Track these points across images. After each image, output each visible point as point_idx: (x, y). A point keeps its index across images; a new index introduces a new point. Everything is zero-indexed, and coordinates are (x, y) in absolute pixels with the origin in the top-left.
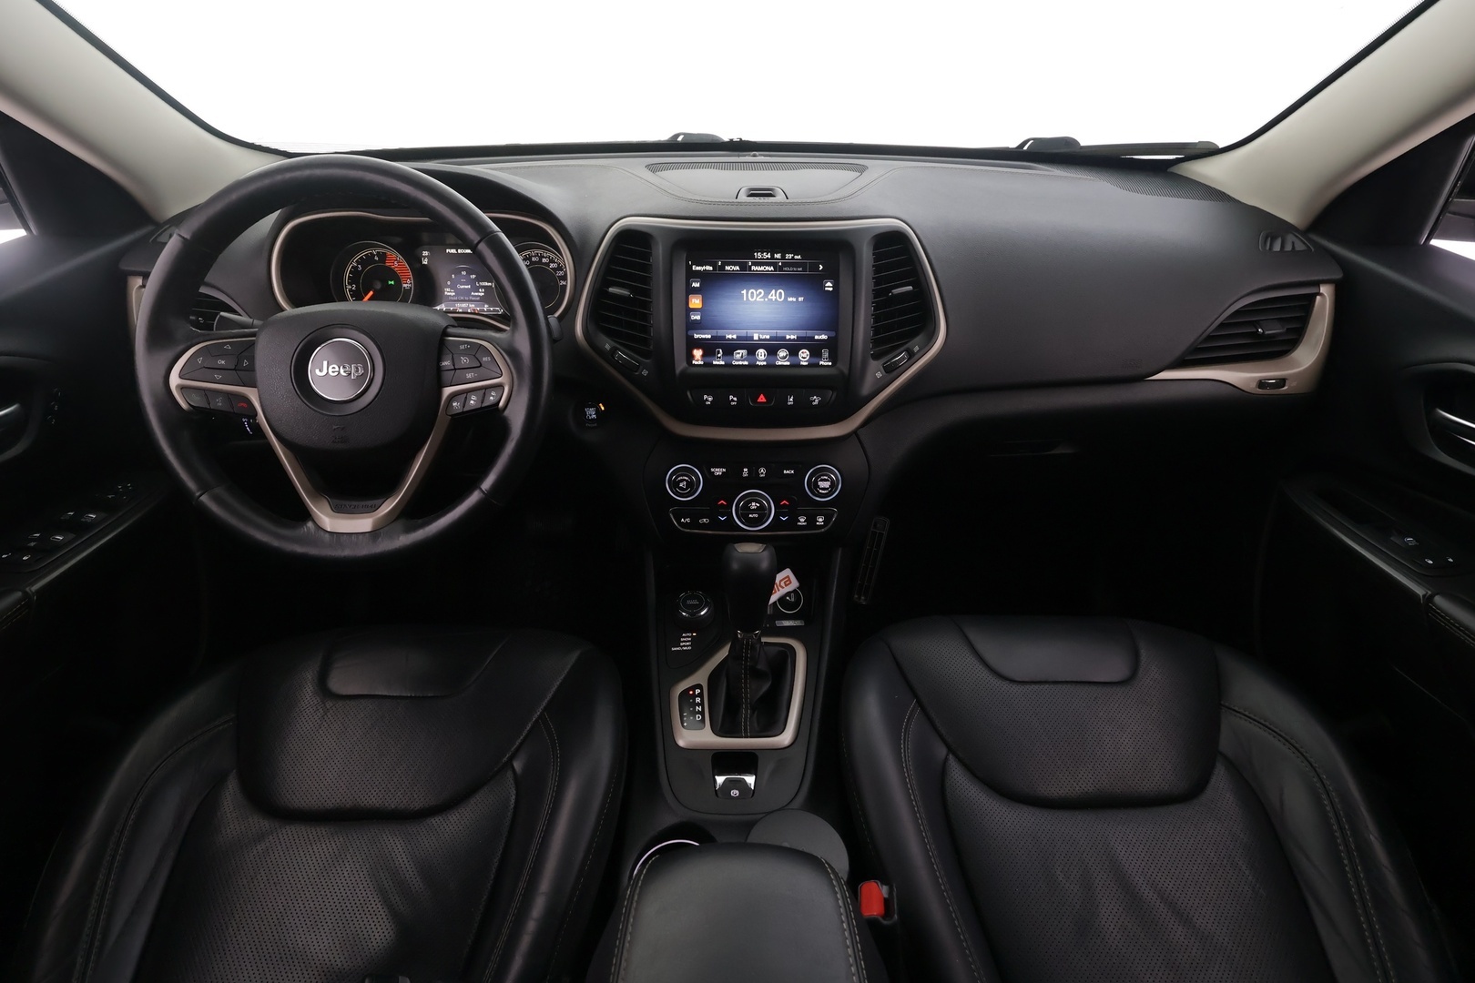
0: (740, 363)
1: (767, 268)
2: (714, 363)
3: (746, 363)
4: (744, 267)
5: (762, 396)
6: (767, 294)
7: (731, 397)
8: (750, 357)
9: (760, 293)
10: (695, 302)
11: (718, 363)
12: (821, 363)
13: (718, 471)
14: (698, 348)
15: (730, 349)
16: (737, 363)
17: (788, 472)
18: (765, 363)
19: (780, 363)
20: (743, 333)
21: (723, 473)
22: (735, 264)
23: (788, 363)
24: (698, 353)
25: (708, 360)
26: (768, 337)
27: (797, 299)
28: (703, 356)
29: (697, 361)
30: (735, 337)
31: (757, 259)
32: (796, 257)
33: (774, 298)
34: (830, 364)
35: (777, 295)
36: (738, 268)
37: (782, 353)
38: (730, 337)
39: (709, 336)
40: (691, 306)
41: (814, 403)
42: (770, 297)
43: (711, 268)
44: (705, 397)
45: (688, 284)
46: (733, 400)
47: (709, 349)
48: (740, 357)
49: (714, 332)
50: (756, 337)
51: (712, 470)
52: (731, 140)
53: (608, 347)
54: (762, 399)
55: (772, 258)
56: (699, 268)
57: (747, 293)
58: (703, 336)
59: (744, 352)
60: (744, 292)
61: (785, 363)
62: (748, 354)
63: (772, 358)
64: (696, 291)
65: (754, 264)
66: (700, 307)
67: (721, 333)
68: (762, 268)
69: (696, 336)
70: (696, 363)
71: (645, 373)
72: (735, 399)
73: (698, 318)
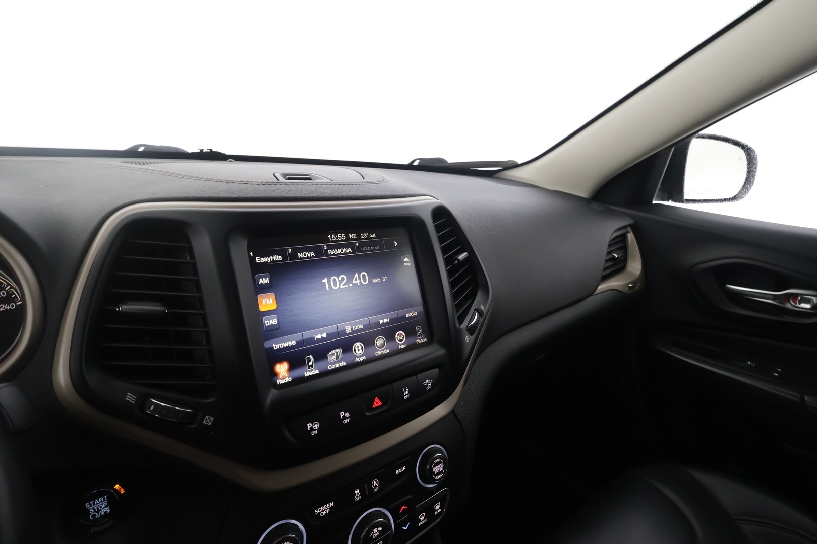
0: (337, 365)
1: (345, 250)
2: (306, 374)
3: (344, 364)
4: (319, 252)
5: (377, 400)
6: (350, 279)
7: (342, 414)
8: (348, 355)
9: (343, 279)
10: (267, 302)
11: (311, 373)
12: (418, 341)
13: (324, 510)
14: (281, 361)
15: (321, 352)
16: (333, 367)
17: (400, 471)
18: (364, 358)
19: (380, 353)
20: (333, 329)
21: (331, 508)
22: (308, 250)
23: (388, 351)
24: (282, 369)
25: (297, 373)
26: (361, 327)
27: (381, 279)
28: (291, 369)
29: (284, 378)
30: (324, 335)
31: (332, 241)
32: (371, 236)
33: (358, 281)
34: (425, 340)
35: (360, 278)
36: (313, 254)
37: (379, 342)
38: (319, 337)
39: (294, 343)
40: (262, 309)
41: (428, 388)
42: (354, 282)
43: (280, 258)
44: (309, 426)
45: (255, 282)
46: (345, 418)
47: (295, 359)
48: (335, 359)
49: (299, 336)
50: (349, 331)
51: (317, 511)
52: (202, 150)
53: (130, 398)
54: (377, 403)
55: (348, 239)
56: (264, 260)
57: (329, 281)
58: (286, 344)
59: (339, 351)
60: (325, 280)
61: (385, 352)
62: (344, 351)
63: (370, 349)
64: (264, 289)
65: (330, 247)
66: (274, 307)
67: (307, 335)
68: (339, 251)
69: (276, 346)
70: (282, 382)
71: (208, 420)
72: (348, 414)
73: (274, 322)
